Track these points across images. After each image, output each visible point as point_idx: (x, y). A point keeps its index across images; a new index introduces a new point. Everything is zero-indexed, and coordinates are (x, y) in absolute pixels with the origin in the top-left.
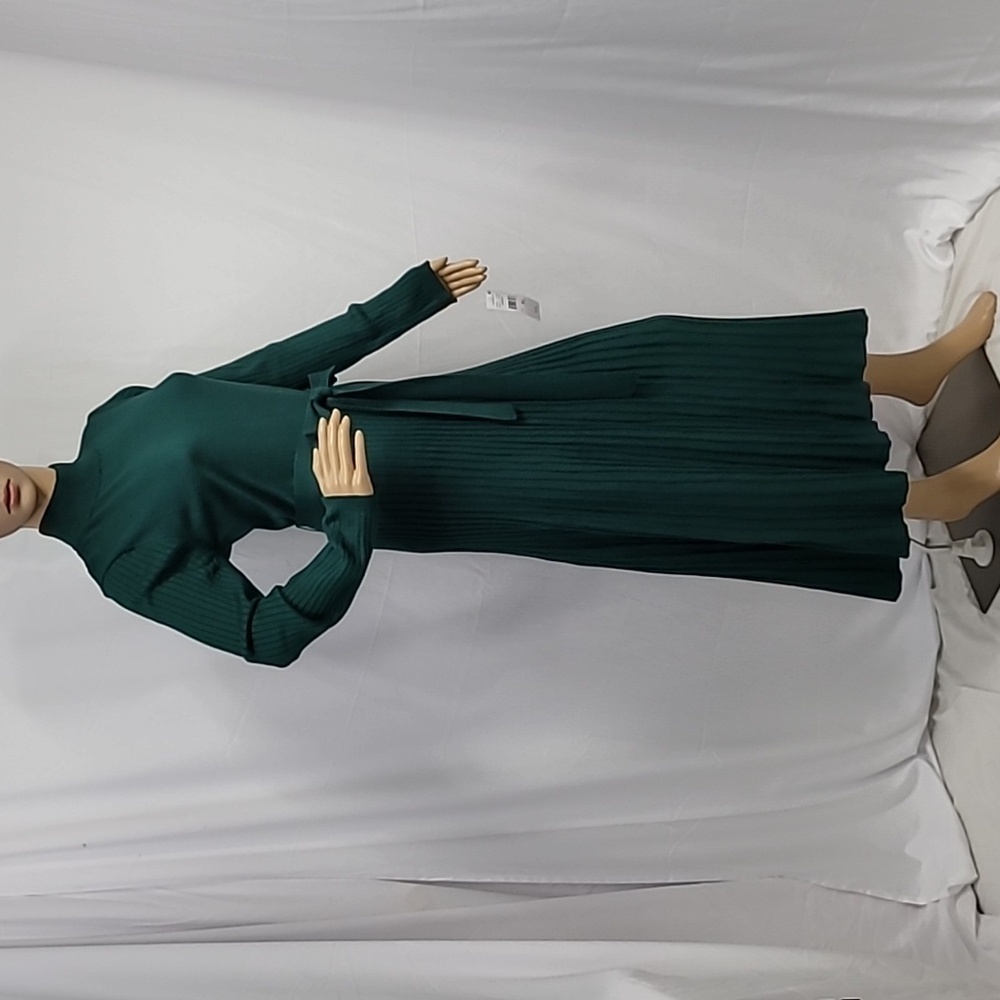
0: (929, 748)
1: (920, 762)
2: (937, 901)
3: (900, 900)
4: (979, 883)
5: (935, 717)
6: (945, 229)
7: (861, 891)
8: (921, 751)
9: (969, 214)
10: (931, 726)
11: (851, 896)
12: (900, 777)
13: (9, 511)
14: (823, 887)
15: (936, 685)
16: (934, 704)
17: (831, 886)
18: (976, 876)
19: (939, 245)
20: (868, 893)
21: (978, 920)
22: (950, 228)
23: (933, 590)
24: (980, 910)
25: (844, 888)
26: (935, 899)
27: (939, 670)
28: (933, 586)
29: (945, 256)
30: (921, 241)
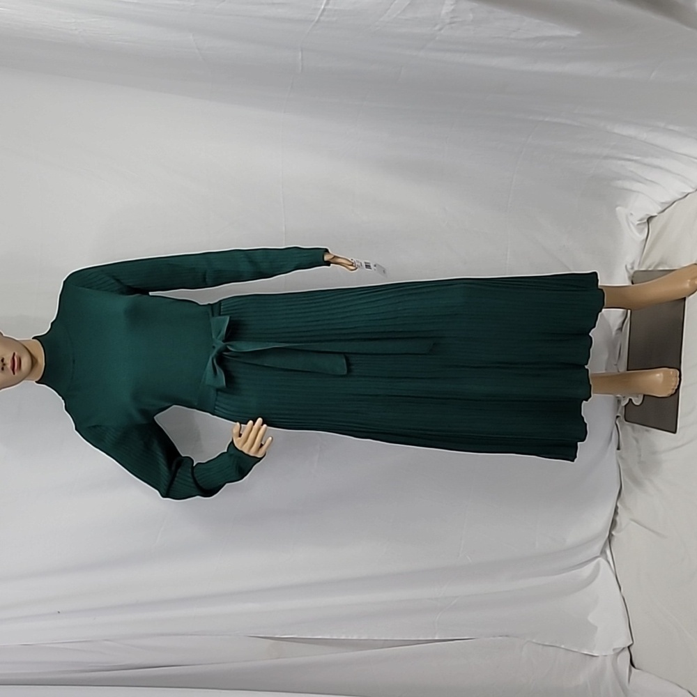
0: (608, 552)
1: (601, 560)
2: (606, 656)
3: (582, 652)
4: (633, 646)
5: (613, 533)
6: (644, 214)
7: (557, 645)
8: (603, 552)
9: (660, 209)
10: (610, 537)
11: (551, 648)
12: (587, 570)
13: (14, 374)
14: (534, 643)
15: (616, 512)
16: (614, 523)
17: (539, 642)
18: (631, 642)
19: (639, 224)
20: (563, 646)
21: (630, 671)
22: (647, 215)
23: (619, 451)
24: (632, 664)
25: (547, 644)
26: (604, 654)
27: (618, 504)
28: (618, 449)
29: (641, 232)
30: (627, 218)
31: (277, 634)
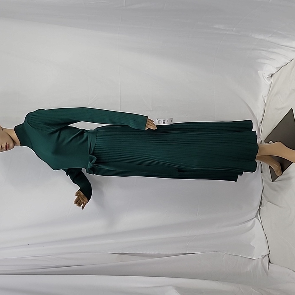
0: (259, 216)
1: (256, 219)
3: (249, 258)
4: (270, 254)
5: (260, 207)
6: (269, 73)
7: (238, 255)
8: (256, 216)
9: (276, 70)
10: (259, 210)
12: (250, 224)
14: (228, 254)
15: (262, 199)
16: (261, 204)
17: (230, 254)
18: (269, 253)
19: (268, 77)
20: (240, 255)
21: (269, 264)
22: (271, 73)
24: (269, 261)
25: (234, 254)
26: (258, 258)
27: (262, 195)
28: (262, 172)
29: (269, 80)
30: (263, 75)
31: (120, 252)
